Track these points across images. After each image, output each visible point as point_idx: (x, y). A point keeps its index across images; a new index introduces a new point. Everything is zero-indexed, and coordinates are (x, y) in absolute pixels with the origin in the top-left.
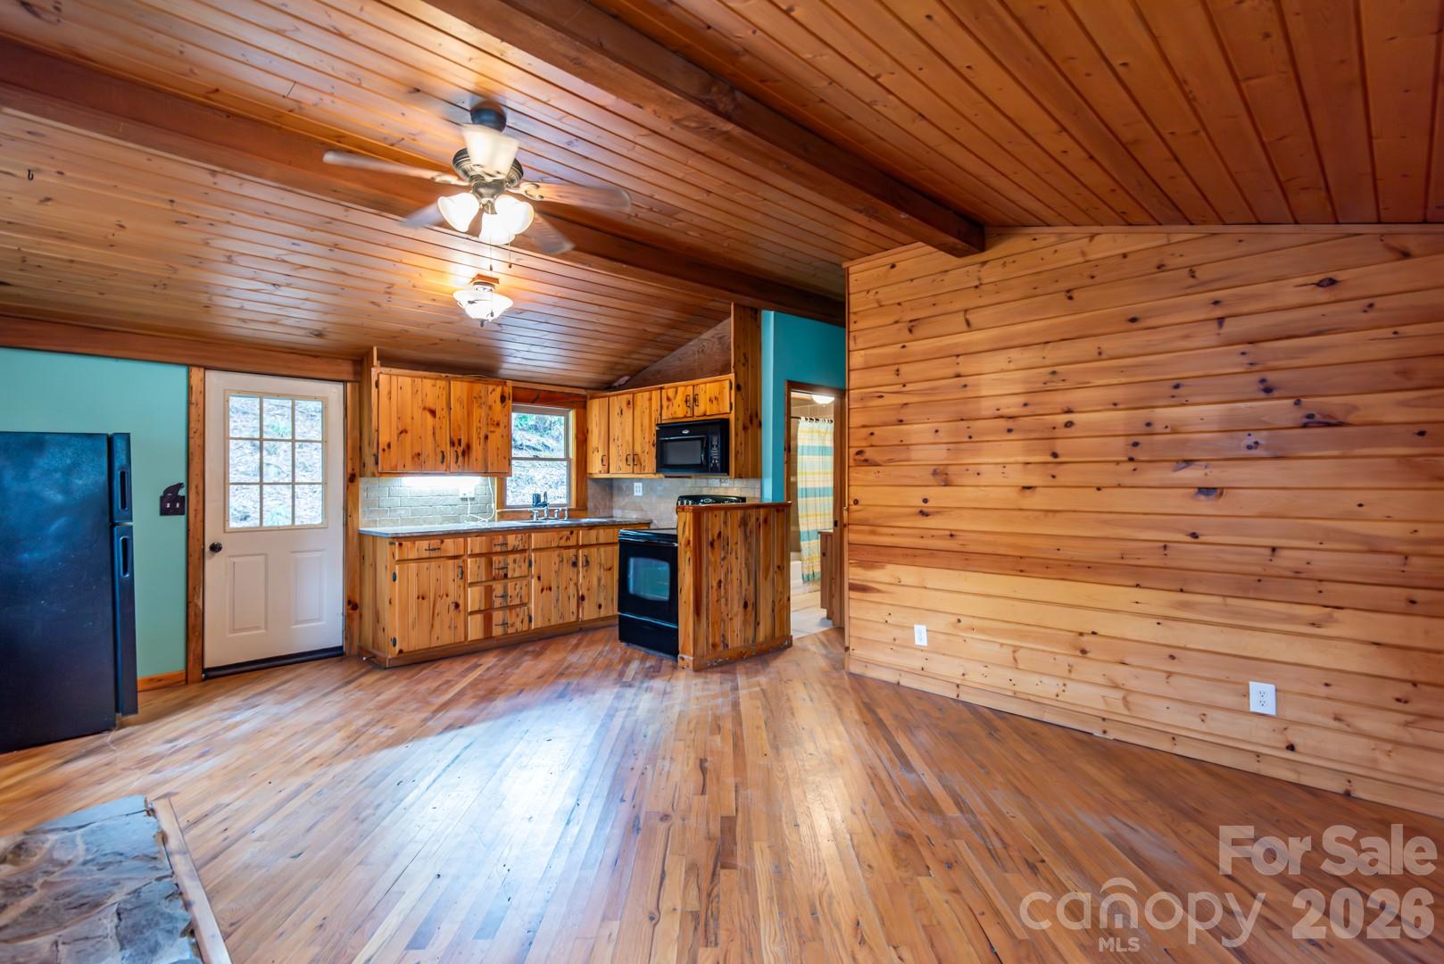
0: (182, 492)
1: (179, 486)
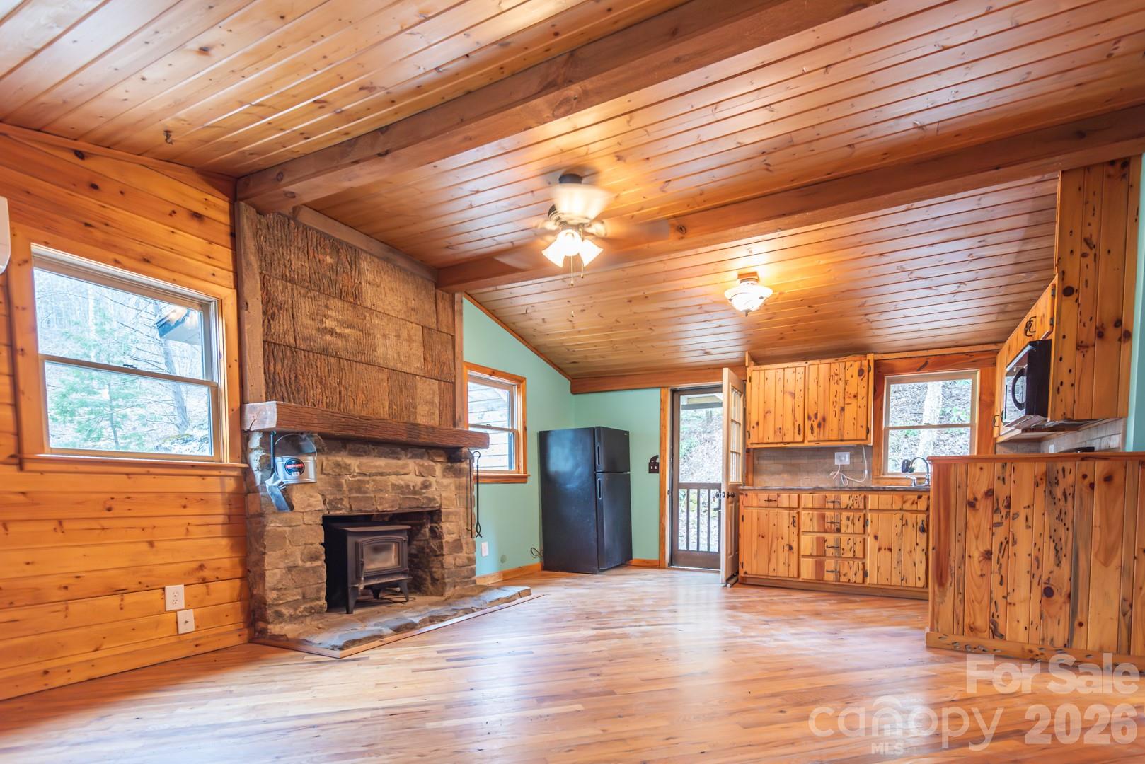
0: (658, 461)
1: (657, 457)
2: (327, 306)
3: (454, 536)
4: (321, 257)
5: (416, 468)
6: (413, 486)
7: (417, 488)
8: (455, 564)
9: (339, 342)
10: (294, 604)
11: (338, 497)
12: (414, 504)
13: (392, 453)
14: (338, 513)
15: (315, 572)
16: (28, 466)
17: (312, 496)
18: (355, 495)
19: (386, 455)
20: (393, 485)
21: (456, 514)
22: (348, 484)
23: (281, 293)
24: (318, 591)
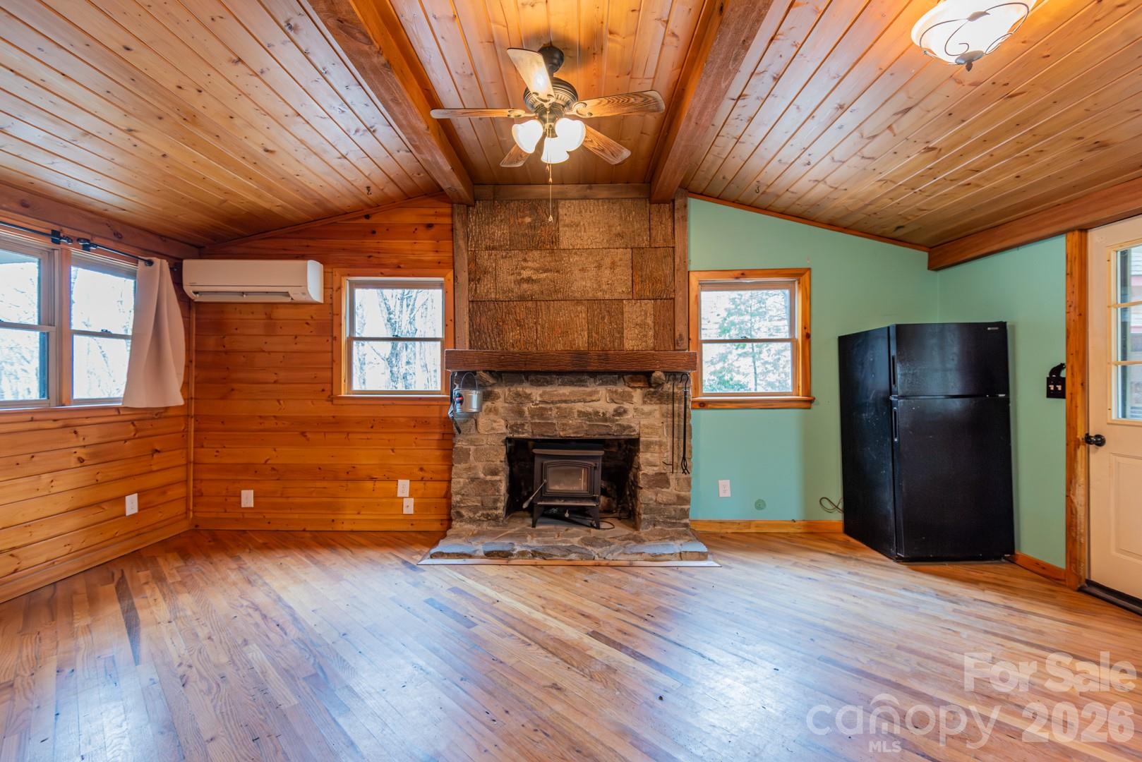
0: (1063, 374)
1: (1061, 367)
2: (525, 260)
3: (655, 468)
4: (520, 220)
5: (607, 395)
6: (603, 413)
7: (608, 415)
8: (656, 501)
9: (536, 287)
10: (474, 509)
11: (519, 422)
12: (604, 431)
13: (577, 382)
14: (521, 436)
15: (493, 485)
16: (335, 402)
17: (495, 422)
18: (537, 421)
19: (572, 384)
20: (579, 412)
21: (660, 444)
22: (530, 411)
23: (485, 259)
24: (496, 501)
